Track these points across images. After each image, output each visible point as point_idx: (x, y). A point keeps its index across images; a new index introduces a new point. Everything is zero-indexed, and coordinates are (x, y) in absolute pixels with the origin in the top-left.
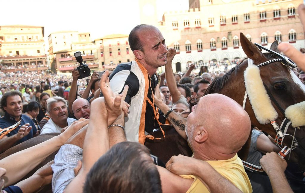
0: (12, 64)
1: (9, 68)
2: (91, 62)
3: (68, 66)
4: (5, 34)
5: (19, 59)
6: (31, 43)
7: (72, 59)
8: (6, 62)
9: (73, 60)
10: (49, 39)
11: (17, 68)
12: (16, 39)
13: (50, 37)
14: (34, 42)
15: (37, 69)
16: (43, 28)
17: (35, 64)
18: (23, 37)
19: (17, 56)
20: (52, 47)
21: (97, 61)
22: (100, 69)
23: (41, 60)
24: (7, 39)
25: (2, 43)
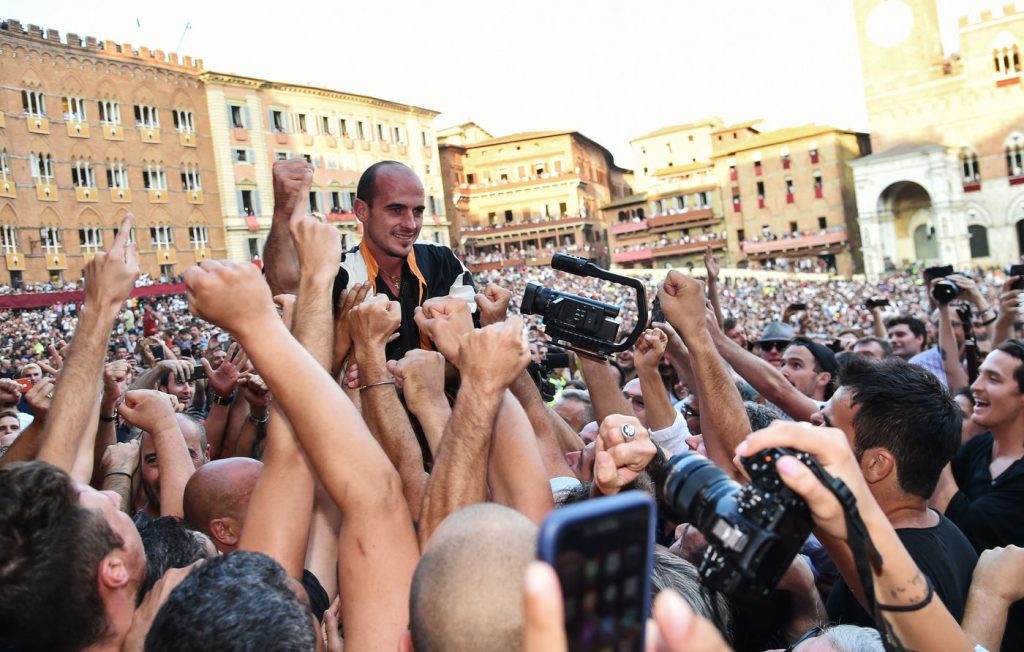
0: (497, 246)
1: (488, 259)
2: (704, 231)
3: (637, 248)
4: (477, 166)
5: (510, 233)
6: (541, 186)
7: (648, 224)
8: (481, 244)
9: (650, 228)
11: (508, 258)
12: (504, 176)
14: (551, 179)
16: (577, 135)
17: (555, 245)
18: (521, 169)
19: (506, 225)
21: (722, 226)
22: (732, 253)
23: (570, 232)
24: (481, 180)
25: (469, 193)
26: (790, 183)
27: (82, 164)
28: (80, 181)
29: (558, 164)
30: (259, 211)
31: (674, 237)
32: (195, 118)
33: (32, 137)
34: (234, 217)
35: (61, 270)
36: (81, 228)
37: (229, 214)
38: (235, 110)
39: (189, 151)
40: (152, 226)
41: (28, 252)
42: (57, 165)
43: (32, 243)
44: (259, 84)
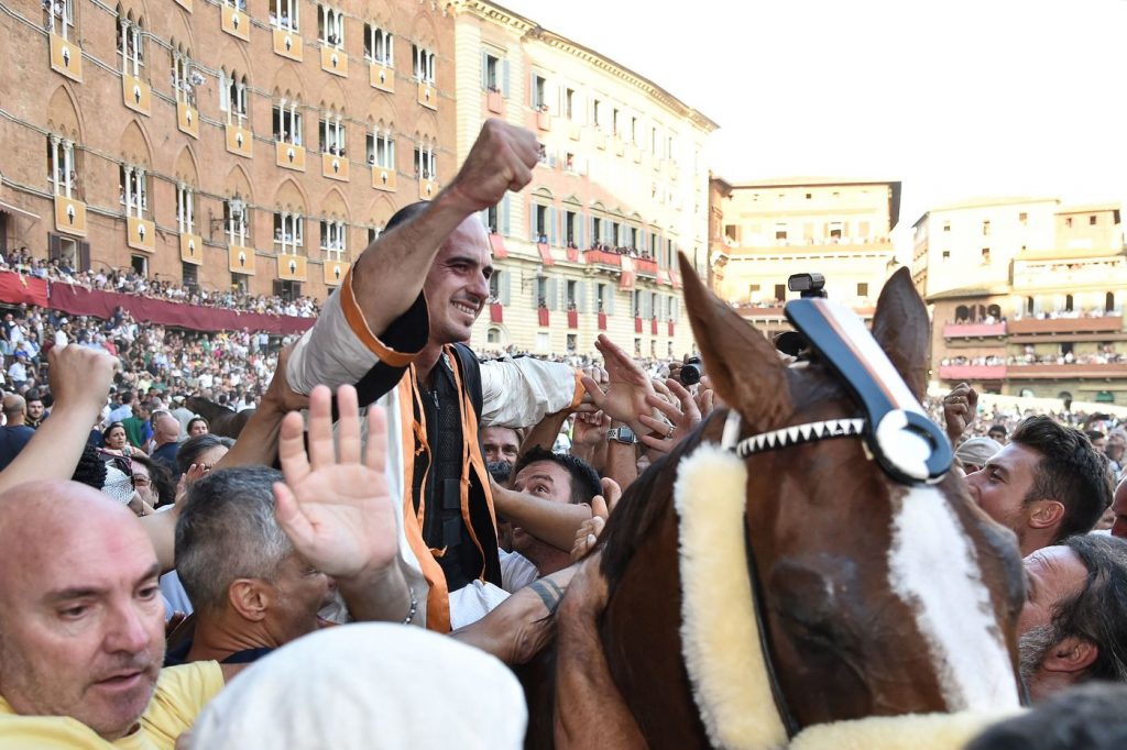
2: (1101, 348)
3: (980, 362)
4: (744, 216)
5: (779, 318)
6: (836, 254)
7: (1007, 330)
9: (1009, 335)
10: (916, 236)
12: (781, 235)
13: (923, 228)
14: (852, 247)
16: (895, 188)
18: (809, 227)
19: (776, 305)
20: (925, 270)
24: (748, 237)
25: (728, 254)
27: (288, 105)
28: (283, 132)
30: (507, 230)
31: (1047, 352)
32: (438, 65)
33: (226, 41)
35: (247, 275)
36: (276, 211)
38: (492, 61)
39: (427, 115)
40: (371, 226)
41: (207, 238)
42: (255, 97)
43: (212, 221)
44: (527, 27)
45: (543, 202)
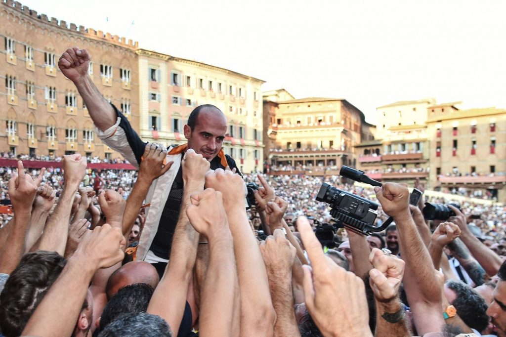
0: (290, 162)
1: (283, 169)
2: (415, 166)
3: (373, 172)
4: (284, 115)
5: (298, 155)
6: (320, 129)
7: (381, 158)
8: (280, 160)
9: (382, 161)
11: (295, 169)
12: (299, 122)
14: (326, 126)
15: (325, 173)
16: (345, 102)
17: (324, 165)
18: (309, 119)
19: (297, 150)
21: (427, 165)
22: (432, 181)
23: (334, 158)
24: (285, 122)
25: (277, 130)
26: (474, 143)
27: (71, 95)
28: (69, 103)
29: (331, 118)
30: (160, 129)
31: (396, 167)
32: (131, 74)
33: (47, 78)
34: (146, 130)
35: (55, 150)
36: (67, 128)
37: (144, 129)
38: (153, 71)
39: (126, 92)
41: (39, 138)
42: (58, 94)
43: (42, 134)
44: (167, 57)
45: (176, 118)
